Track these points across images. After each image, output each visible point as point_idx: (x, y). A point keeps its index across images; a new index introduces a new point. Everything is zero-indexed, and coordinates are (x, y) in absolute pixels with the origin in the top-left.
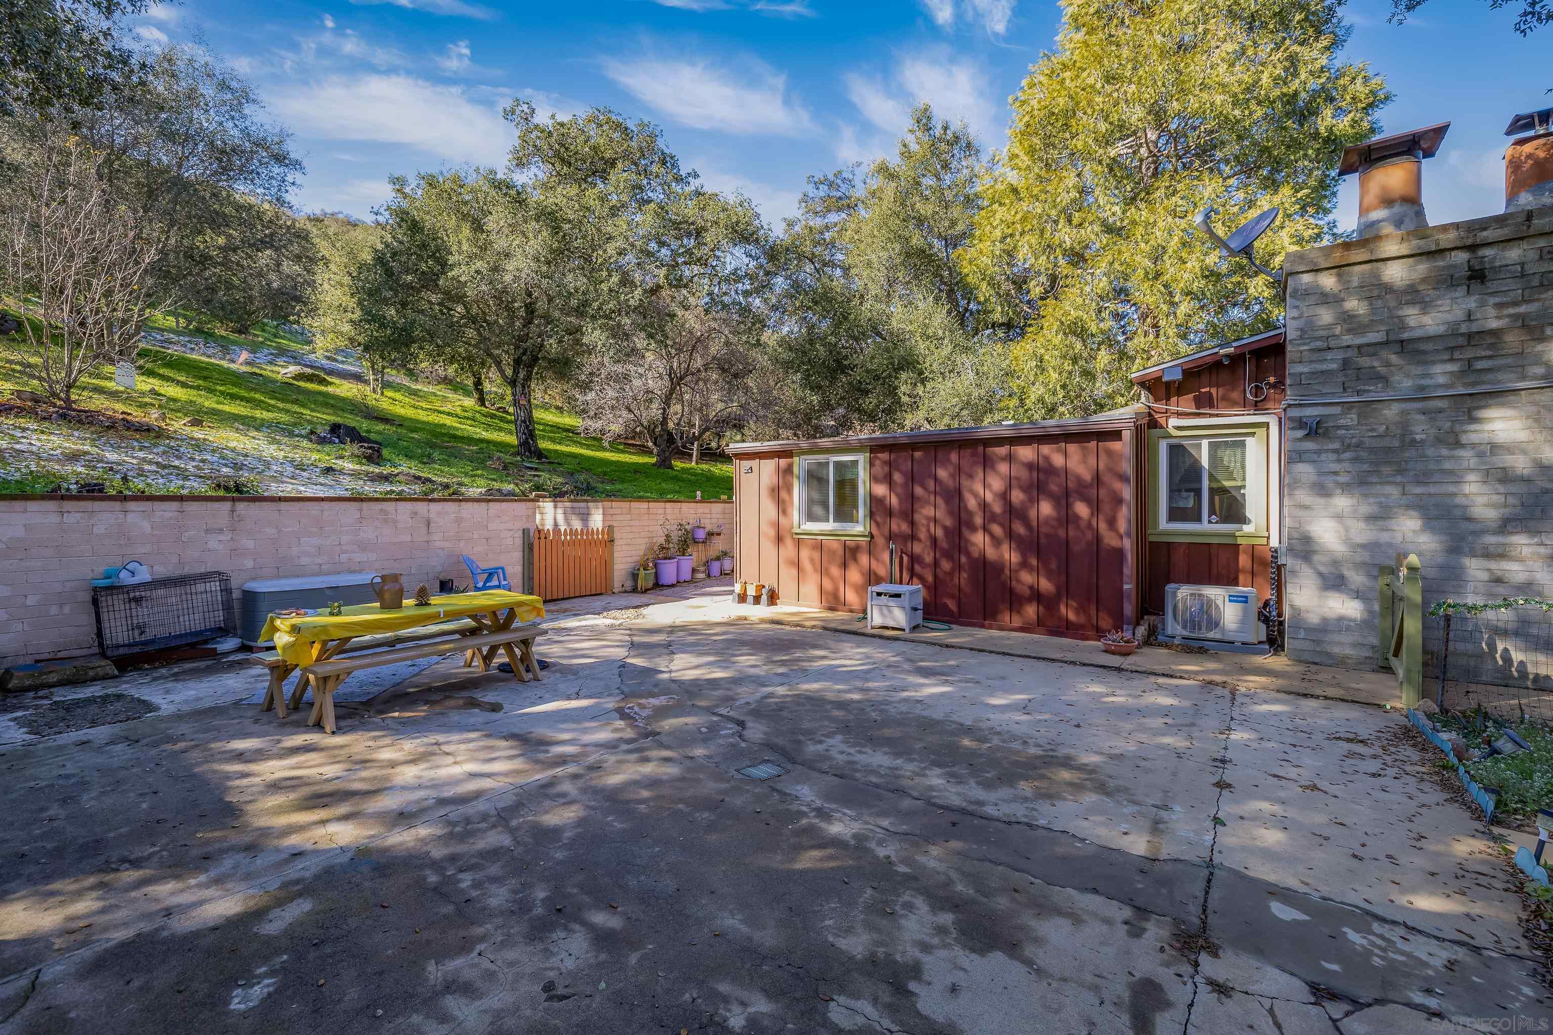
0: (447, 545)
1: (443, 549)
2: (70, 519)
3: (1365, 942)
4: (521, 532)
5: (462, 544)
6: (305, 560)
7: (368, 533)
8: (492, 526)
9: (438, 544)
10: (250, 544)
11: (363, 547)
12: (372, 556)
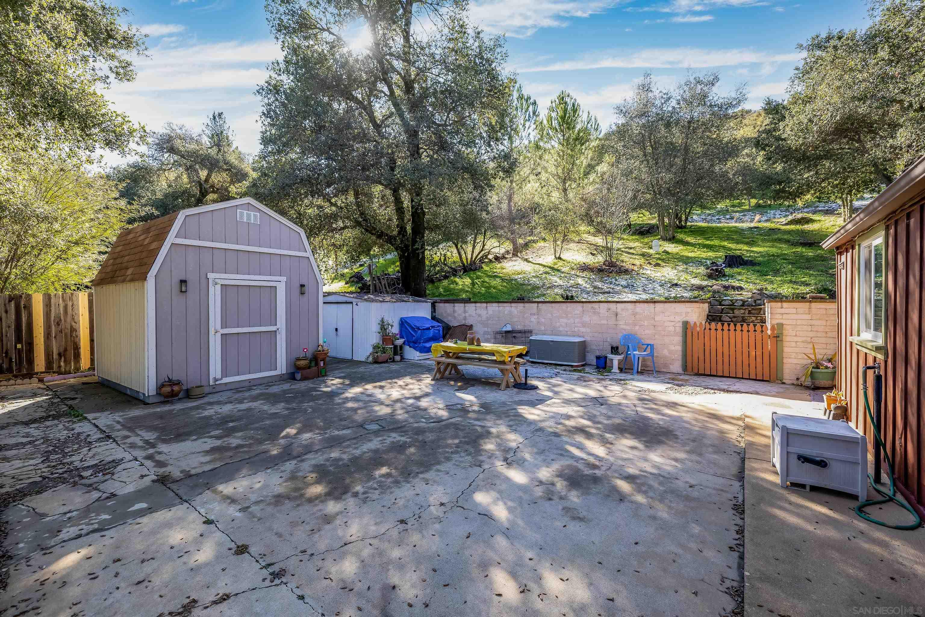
0: (627, 327)
1: (625, 330)
2: (501, 308)
3: (100, 517)
4: (680, 324)
5: (637, 328)
6: (561, 329)
7: (586, 319)
8: (657, 318)
9: (622, 327)
10: (543, 320)
11: (584, 325)
12: (588, 330)
